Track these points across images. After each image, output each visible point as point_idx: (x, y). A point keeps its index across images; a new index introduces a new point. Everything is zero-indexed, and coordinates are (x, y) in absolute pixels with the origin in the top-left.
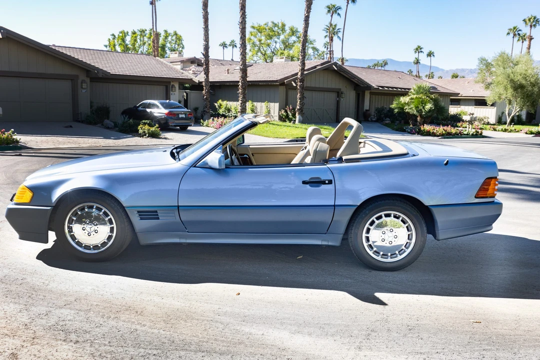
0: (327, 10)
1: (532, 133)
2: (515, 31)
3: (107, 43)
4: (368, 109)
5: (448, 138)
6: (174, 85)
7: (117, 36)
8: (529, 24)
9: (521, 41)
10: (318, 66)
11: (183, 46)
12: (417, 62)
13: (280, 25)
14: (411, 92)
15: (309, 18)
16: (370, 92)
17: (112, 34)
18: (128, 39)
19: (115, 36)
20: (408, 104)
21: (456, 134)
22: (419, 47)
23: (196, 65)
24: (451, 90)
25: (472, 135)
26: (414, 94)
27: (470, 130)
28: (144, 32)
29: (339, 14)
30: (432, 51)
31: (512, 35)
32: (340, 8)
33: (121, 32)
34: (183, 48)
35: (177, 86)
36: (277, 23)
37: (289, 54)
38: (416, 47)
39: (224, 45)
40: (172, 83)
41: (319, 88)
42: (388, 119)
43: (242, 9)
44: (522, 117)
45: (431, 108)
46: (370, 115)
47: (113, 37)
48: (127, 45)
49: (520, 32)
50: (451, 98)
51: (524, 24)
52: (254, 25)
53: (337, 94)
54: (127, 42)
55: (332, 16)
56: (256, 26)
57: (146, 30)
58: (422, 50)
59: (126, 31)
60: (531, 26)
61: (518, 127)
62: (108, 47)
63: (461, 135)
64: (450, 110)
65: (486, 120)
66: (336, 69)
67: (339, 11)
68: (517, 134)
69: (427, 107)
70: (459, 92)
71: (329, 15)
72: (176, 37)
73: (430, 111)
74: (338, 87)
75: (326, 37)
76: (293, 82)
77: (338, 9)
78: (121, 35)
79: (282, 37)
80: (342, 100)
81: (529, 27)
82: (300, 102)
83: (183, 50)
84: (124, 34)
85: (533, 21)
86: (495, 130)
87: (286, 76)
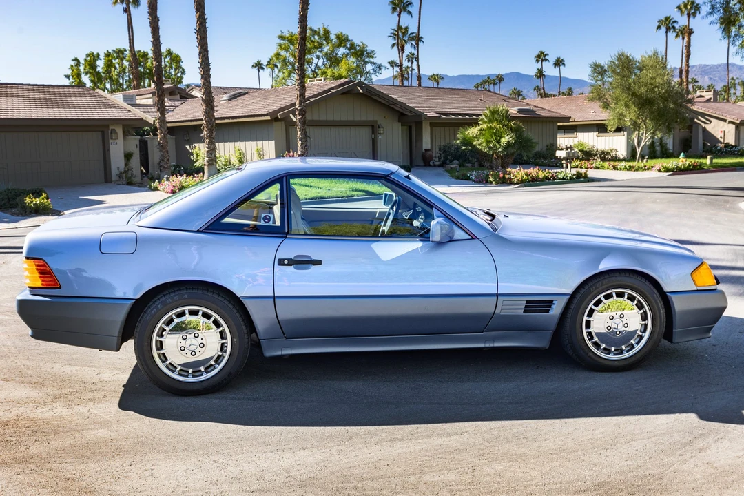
0: (390, 7)
1: (667, 170)
2: (667, 23)
3: (69, 72)
4: (429, 147)
5: (531, 186)
6: (114, 130)
7: (82, 61)
8: (686, 12)
9: (681, 37)
10: (333, 88)
11: (183, 70)
12: (540, 74)
13: (322, 32)
14: (483, 119)
15: (306, 17)
16: (430, 123)
17: (73, 58)
18: (101, 64)
19: (78, 61)
20: (476, 137)
21: (546, 178)
22: (542, 53)
23: (178, 97)
24: (557, 113)
25: (571, 178)
26: (486, 122)
27: (568, 170)
28: (123, 54)
29: (409, 13)
30: (561, 58)
31: (664, 29)
32: (410, 4)
33: (88, 56)
34: (183, 73)
35: (120, 131)
36: (317, 30)
37: (333, 73)
38: (537, 53)
39: (259, 66)
40: (111, 128)
41: (341, 121)
42: (456, 161)
43: (197, 10)
44: (668, 146)
45: (509, 141)
46: (431, 158)
47: (76, 62)
48: (98, 73)
49: (675, 25)
50: (558, 124)
51: (679, 13)
52: (283, 34)
53: (371, 130)
54: (99, 69)
55: (399, 16)
56: (287, 35)
57: (125, 50)
58: (547, 57)
59: (95, 53)
60: (689, 15)
61: (651, 162)
62: (71, 77)
63: (554, 179)
64: (558, 143)
65: (613, 154)
66: (361, 91)
67: (410, 8)
68: (647, 172)
69: (503, 140)
70: (569, 116)
71: (396, 14)
72: (171, 59)
73: (508, 145)
74: (372, 119)
75: (393, 45)
76: (291, 115)
77: (407, 5)
78: (88, 59)
79: (326, 49)
80: (380, 137)
81: (686, 16)
82: (302, 144)
83: (184, 76)
84: (93, 58)
85: (691, 8)
86: (615, 168)
87: (282, 106)
